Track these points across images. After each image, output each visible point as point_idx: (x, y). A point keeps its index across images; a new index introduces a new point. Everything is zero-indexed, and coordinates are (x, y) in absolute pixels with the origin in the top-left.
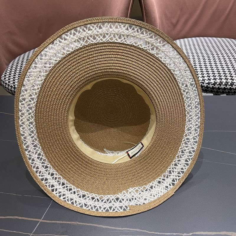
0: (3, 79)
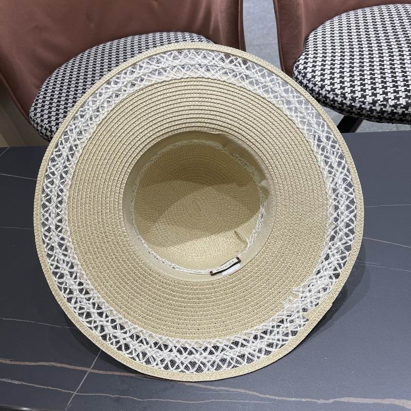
0: (32, 114)
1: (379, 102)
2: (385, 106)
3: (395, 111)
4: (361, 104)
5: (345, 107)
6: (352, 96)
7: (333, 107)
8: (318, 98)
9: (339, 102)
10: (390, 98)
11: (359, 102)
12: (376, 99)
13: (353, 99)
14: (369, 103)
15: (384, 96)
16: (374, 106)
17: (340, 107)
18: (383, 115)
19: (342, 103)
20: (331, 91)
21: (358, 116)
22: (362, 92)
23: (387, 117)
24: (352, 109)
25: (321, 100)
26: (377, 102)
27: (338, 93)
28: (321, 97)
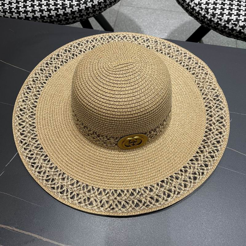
1: (232, 21)
2: (236, 25)
3: (242, 31)
4: (219, 20)
5: (206, 20)
6: (213, 12)
7: (196, 18)
8: (188, 8)
9: (202, 15)
10: (241, 20)
11: (218, 18)
12: (230, 18)
13: (214, 15)
14: (225, 21)
15: (237, 17)
16: (228, 24)
17: (202, 19)
18: (232, 32)
19: (204, 17)
20: (198, 5)
22: (222, 11)
23: (235, 34)
24: (211, 23)
25: (189, 11)
26: (231, 21)
27: (203, 7)
28: (189, 8)
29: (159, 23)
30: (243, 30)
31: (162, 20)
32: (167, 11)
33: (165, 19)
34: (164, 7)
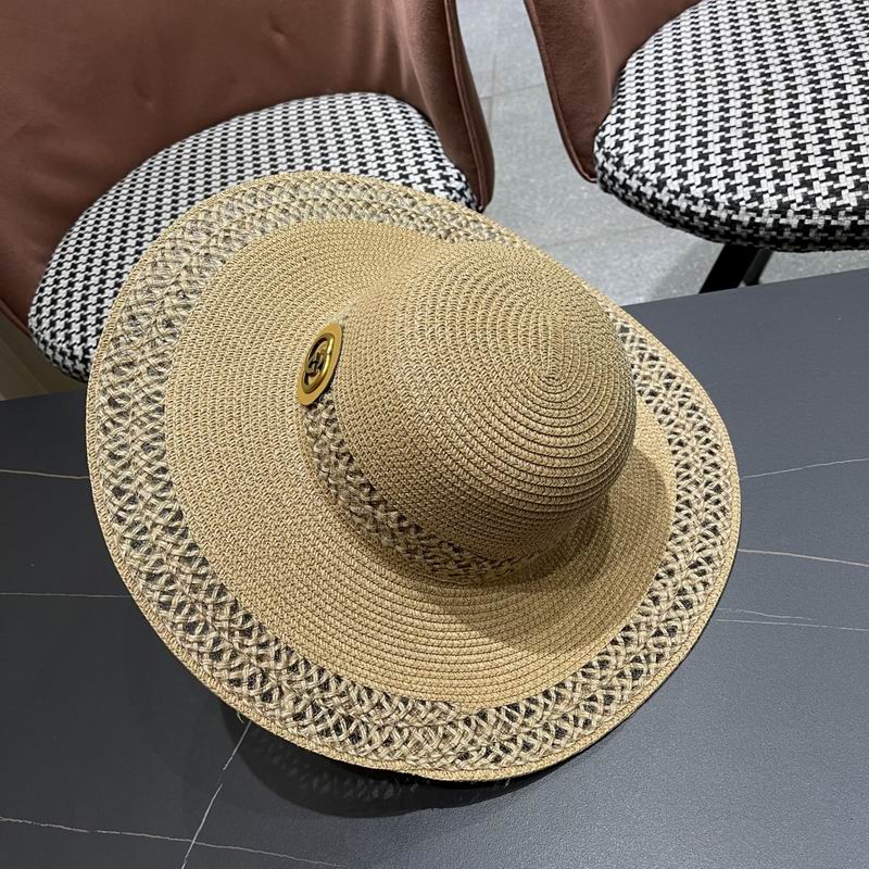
0: (33, 322)
1: (794, 206)
2: (809, 214)
3: (833, 223)
4: (753, 214)
5: (716, 225)
6: (730, 200)
7: (692, 229)
8: (656, 210)
9: (702, 215)
10: (820, 194)
11: (748, 210)
12: (785, 200)
13: (734, 206)
14: (771, 212)
15: (805, 190)
16: (784, 216)
17: (706, 227)
18: (807, 234)
19: (709, 218)
20: (681, 192)
21: (750, 243)
22: (753, 187)
23: (818, 239)
24: (734, 229)
25: (661, 215)
26: (789, 208)
27: (696, 195)
28: (660, 208)
29: (610, 274)
30: (836, 219)
31: (617, 263)
32: (627, 231)
33: (627, 256)
34: (613, 225)
